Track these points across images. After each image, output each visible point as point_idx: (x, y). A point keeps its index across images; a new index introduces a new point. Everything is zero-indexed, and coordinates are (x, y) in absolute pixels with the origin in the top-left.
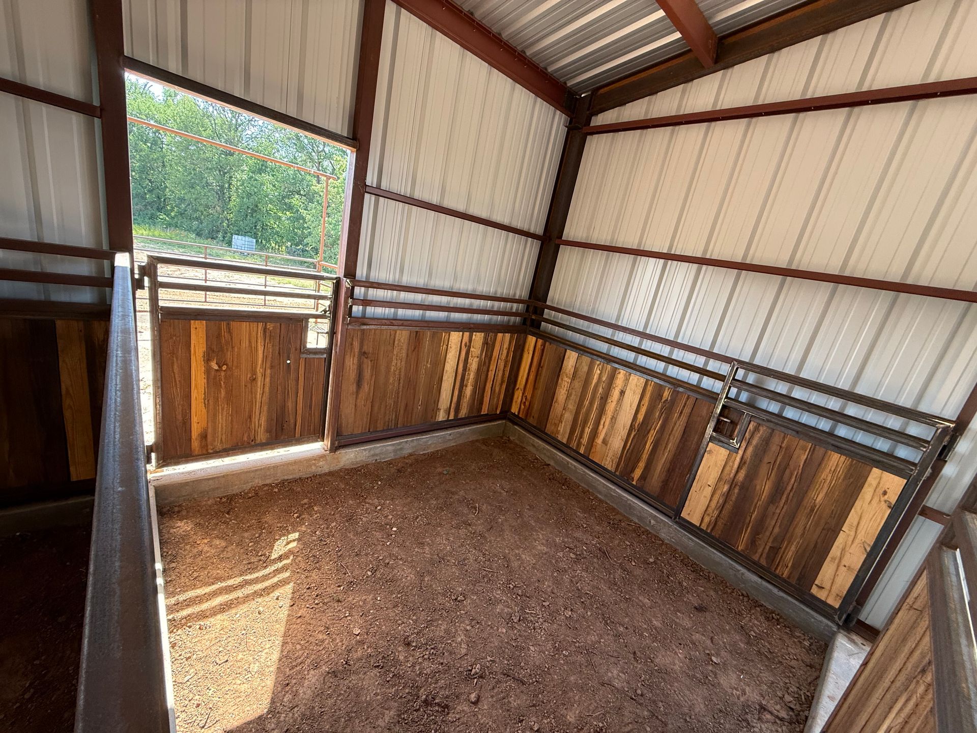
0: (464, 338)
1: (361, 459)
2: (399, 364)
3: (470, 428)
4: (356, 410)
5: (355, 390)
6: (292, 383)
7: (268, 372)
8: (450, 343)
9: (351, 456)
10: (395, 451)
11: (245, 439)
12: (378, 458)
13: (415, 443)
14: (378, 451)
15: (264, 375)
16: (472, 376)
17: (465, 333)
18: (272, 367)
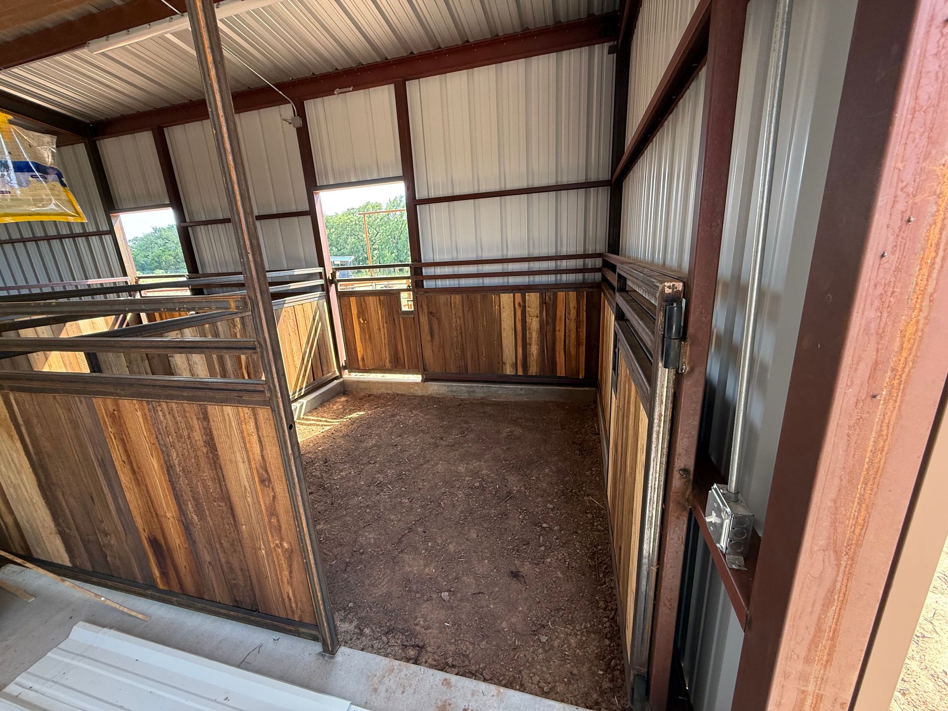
0: (516, 299)
1: (442, 392)
2: (458, 322)
3: (545, 387)
4: (434, 354)
5: (430, 339)
6: (398, 333)
7: (385, 325)
8: (502, 304)
9: (435, 388)
10: (468, 392)
11: (381, 364)
12: (455, 394)
13: (485, 390)
14: (454, 389)
15: (384, 327)
16: (535, 335)
17: (516, 294)
18: (386, 323)
